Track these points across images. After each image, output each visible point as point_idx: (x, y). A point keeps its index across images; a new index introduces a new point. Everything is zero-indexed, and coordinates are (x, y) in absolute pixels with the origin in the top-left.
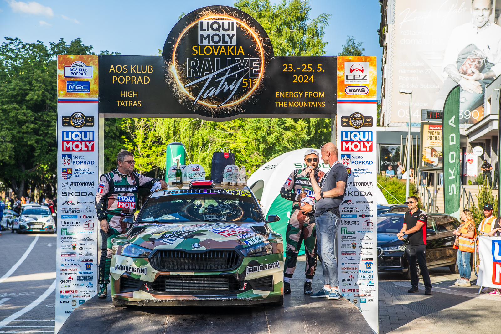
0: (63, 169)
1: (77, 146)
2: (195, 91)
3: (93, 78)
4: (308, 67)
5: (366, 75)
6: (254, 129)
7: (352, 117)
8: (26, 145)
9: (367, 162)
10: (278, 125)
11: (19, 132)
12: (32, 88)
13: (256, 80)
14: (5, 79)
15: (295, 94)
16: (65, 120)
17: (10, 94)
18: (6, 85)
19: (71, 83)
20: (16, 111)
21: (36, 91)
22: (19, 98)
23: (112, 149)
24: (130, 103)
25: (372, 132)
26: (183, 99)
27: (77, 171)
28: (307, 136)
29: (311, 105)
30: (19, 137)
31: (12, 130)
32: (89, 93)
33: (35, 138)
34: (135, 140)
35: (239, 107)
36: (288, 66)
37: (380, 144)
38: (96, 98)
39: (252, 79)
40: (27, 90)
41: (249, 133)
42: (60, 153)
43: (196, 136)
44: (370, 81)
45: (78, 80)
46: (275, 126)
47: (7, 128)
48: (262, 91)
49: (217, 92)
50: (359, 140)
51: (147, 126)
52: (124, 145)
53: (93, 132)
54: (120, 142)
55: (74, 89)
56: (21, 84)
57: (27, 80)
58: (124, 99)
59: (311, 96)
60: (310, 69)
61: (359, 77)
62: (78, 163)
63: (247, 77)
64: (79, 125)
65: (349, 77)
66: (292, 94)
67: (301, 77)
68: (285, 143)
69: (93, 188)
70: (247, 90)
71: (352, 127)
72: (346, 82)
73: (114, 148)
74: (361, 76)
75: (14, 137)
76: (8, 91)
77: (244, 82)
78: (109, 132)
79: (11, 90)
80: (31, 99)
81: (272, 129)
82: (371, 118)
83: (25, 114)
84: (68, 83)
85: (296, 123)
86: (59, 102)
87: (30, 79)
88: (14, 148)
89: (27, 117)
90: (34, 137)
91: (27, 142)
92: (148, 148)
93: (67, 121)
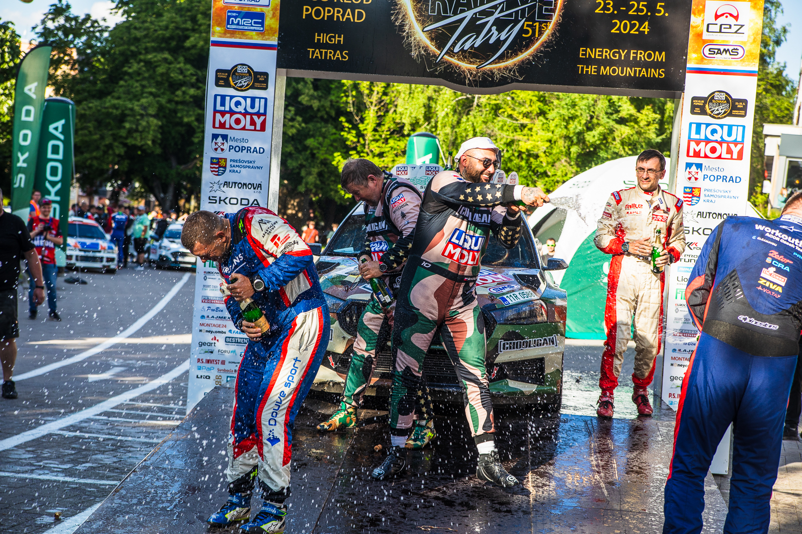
0: (212, 158)
1: (238, 121)
2: (440, 38)
3: (270, 8)
4: (640, 7)
5: (742, 26)
6: (564, 119)
7: (711, 99)
8: (181, 124)
9: (731, 179)
10: (607, 113)
11: (170, 101)
12: (196, 27)
13: (546, 26)
14: (153, 9)
15: (614, 53)
16: (221, 75)
17: (159, 35)
18: (153, 19)
19: (234, 14)
20: (167, 65)
21: (201, 32)
22: (174, 43)
23: (321, 139)
24: (330, 54)
25: (744, 127)
26: (420, 52)
27: (235, 164)
28: (658, 136)
29: (639, 74)
30: (170, 110)
31: (159, 96)
32: (262, 33)
33: (196, 113)
34: (361, 127)
35: (514, 71)
36: (605, 2)
37: (788, 157)
38: (274, 41)
39: (541, 23)
40: (187, 29)
41: (554, 125)
42: (209, 130)
43: (462, 126)
44: (749, 36)
45: (246, 10)
46: (602, 115)
47: (151, 93)
48: (556, 45)
49: (478, 42)
50: (719, 140)
51: (382, 104)
52: (342, 133)
53: (266, 99)
54: (336, 128)
55: (238, 24)
56: (178, 19)
57: (189, 14)
58: (320, 46)
59: (640, 57)
60: (642, 11)
61: (730, 28)
62: (237, 149)
63: (531, 18)
64: (242, 86)
65: (711, 28)
66: (607, 53)
67: (626, 23)
68: (617, 146)
69: (260, 192)
70: (531, 41)
71: (710, 115)
72: (706, 36)
73: (324, 137)
74: (733, 26)
75: (161, 108)
76: (156, 31)
77: (525, 28)
78: (319, 110)
79: (161, 29)
80: (194, 46)
81: (595, 121)
82: (745, 101)
83: (181, 72)
84: (229, 14)
85: (639, 111)
86: (212, 45)
87: (194, 12)
88: (161, 127)
89: (185, 76)
90: (194, 111)
91: (181, 118)
92: (382, 141)
93: (225, 78)
